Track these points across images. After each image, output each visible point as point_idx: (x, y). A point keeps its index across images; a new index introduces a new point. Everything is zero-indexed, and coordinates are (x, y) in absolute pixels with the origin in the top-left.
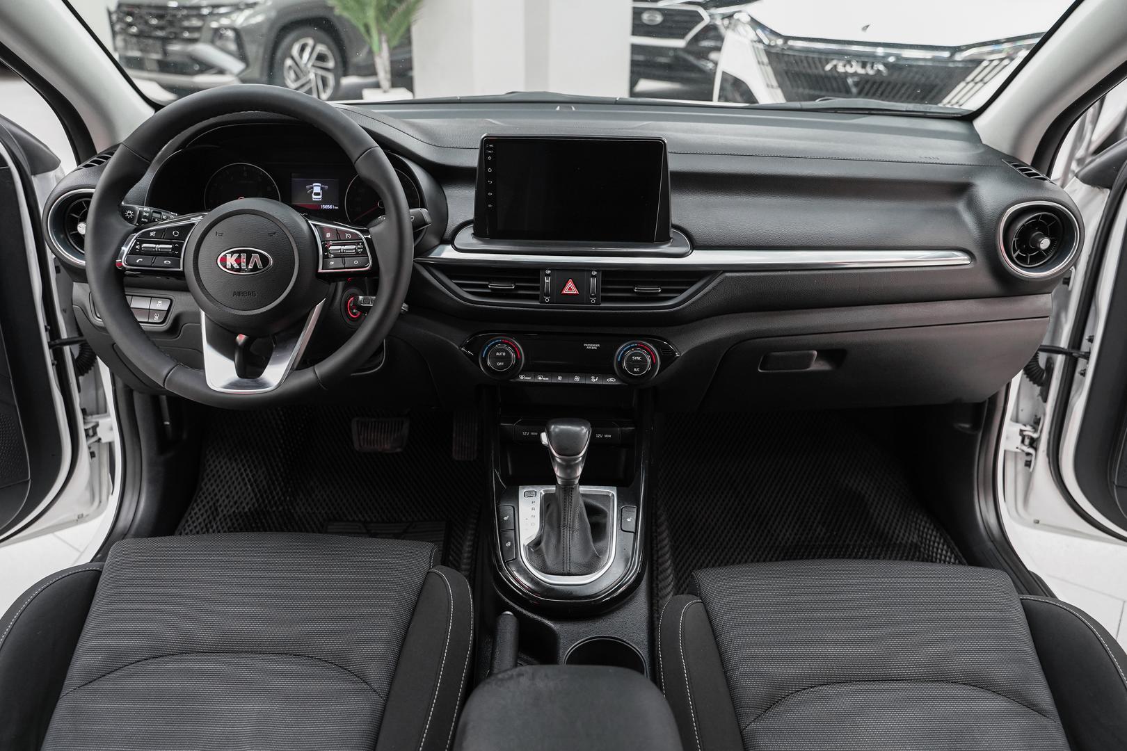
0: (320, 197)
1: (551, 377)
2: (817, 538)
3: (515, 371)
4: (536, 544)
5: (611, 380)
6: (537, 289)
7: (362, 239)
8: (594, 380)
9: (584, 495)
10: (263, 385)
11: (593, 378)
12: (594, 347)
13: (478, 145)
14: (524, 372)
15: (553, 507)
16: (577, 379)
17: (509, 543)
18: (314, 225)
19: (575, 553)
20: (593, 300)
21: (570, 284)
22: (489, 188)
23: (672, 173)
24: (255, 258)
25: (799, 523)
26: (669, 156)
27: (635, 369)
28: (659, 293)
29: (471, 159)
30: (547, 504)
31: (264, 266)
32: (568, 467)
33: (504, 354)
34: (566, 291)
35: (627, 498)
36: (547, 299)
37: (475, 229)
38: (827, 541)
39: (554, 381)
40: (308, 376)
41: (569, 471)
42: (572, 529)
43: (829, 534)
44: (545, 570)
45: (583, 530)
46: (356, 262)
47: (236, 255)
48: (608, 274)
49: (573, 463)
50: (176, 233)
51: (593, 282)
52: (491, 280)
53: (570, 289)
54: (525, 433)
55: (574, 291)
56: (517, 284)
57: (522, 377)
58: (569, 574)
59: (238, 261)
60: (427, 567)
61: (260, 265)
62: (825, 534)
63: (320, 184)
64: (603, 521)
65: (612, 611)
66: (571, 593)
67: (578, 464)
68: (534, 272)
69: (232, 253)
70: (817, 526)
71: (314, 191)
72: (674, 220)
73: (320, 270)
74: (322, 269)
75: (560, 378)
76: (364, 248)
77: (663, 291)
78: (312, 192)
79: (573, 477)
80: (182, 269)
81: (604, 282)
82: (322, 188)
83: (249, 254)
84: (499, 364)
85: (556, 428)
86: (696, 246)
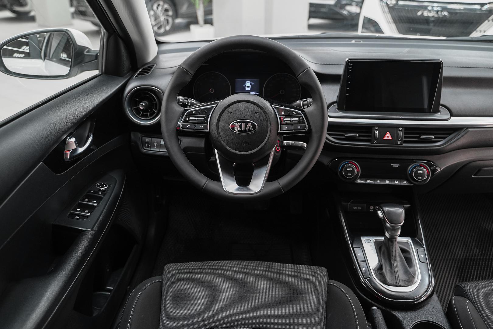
0: (250, 88)
1: (374, 181)
2: (475, 255)
3: (356, 178)
4: (380, 269)
5: (405, 183)
6: (370, 136)
7: (301, 115)
8: (396, 182)
10: (250, 190)
11: (395, 181)
12: (397, 166)
13: (344, 63)
14: (361, 178)
15: (383, 248)
16: (387, 182)
17: (365, 268)
19: (401, 275)
20: (399, 142)
21: (388, 134)
22: (348, 85)
23: (443, 77)
24: (249, 125)
25: (464, 247)
26: (444, 68)
27: (419, 178)
28: (433, 139)
29: (340, 71)
30: (380, 246)
31: (254, 130)
32: (394, 229)
33: (351, 169)
34: (386, 138)
35: (417, 243)
36: (375, 142)
37: (338, 105)
38: (481, 256)
39: (375, 183)
41: (393, 232)
42: (396, 261)
43: (480, 253)
44: (385, 282)
45: (402, 262)
46: (299, 127)
47: (239, 124)
48: (408, 129)
49: (396, 228)
50: (205, 112)
51: (400, 133)
52: (346, 132)
53: (388, 137)
54: (355, 208)
55: (390, 138)
56: (359, 134)
57: (359, 181)
58: (400, 286)
59: (241, 127)
60: (327, 281)
63: (250, 82)
65: (424, 306)
66: (404, 297)
67: (399, 228)
68: (369, 128)
69: (237, 123)
70: (474, 249)
71: (247, 86)
72: (442, 102)
73: (279, 131)
74: (280, 130)
75: (379, 181)
76: (303, 120)
77: (435, 138)
78: (246, 86)
79: (395, 235)
80: (208, 130)
81: (405, 133)
82: (251, 84)
83: (246, 123)
84: (349, 174)
86: (452, 115)
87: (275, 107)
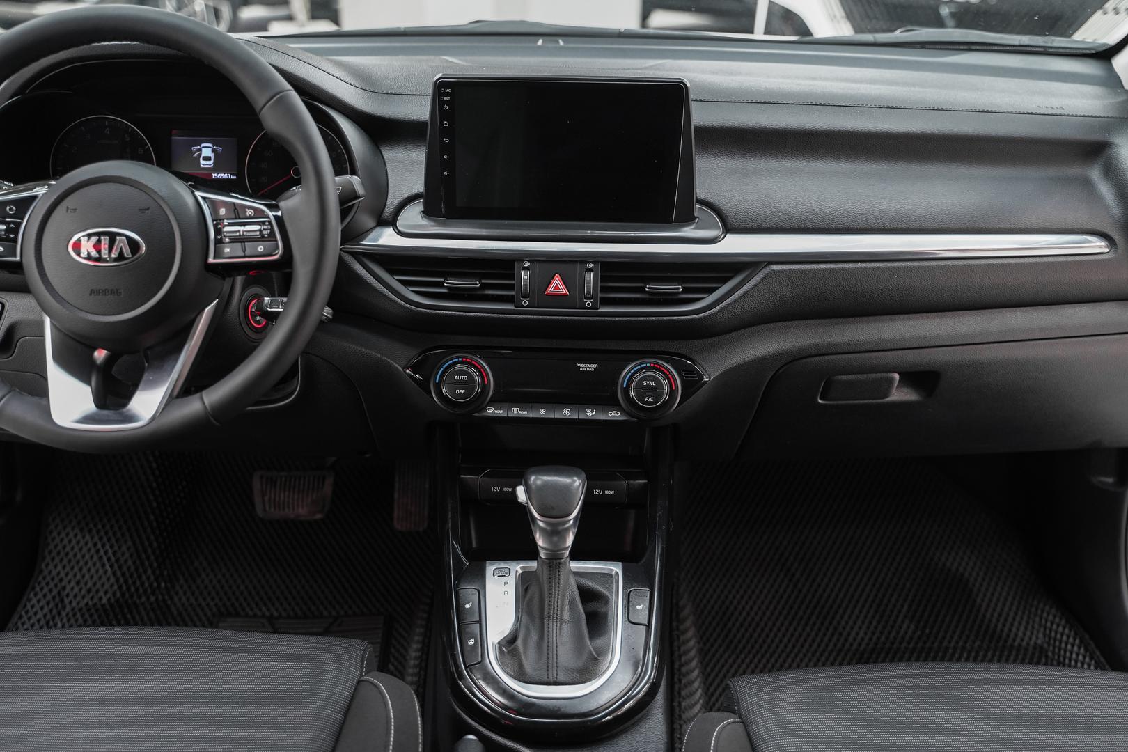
0: (212, 162)
1: (530, 409)
2: (903, 638)
3: (480, 401)
4: (510, 642)
5: (614, 415)
6: (511, 287)
7: (268, 217)
8: (590, 414)
9: (576, 574)
10: (131, 418)
11: (589, 410)
12: (591, 367)
13: (430, 91)
14: (495, 402)
15: (533, 590)
16: (567, 413)
17: (473, 640)
18: (202, 197)
19: (565, 653)
20: (589, 303)
21: (557, 281)
22: (445, 149)
23: (698, 129)
24: (121, 243)
25: (877, 617)
26: (693, 105)
27: (647, 399)
28: (678, 293)
29: (420, 110)
30: (526, 586)
31: (133, 253)
32: (555, 533)
33: (465, 378)
34: (551, 290)
35: (637, 577)
36: (525, 301)
37: (425, 204)
38: (917, 643)
39: (534, 415)
40: (193, 407)
41: (555, 539)
42: (560, 620)
43: (919, 633)
44: (522, 677)
45: (575, 621)
46: (261, 249)
47: (94, 239)
48: (611, 268)
49: (561, 528)
50: (11, 209)
51: (589, 277)
52: (446, 275)
53: (557, 287)
54: (495, 489)
55: (563, 290)
56: (483, 281)
57: (490, 411)
58: (556, 683)
59: (97, 246)
60: (357, 673)
61: (127, 253)
62: (914, 633)
63: (211, 145)
64: (603, 609)
65: (616, 736)
66: (559, 710)
67: (567, 530)
68: (505, 265)
69: (89, 236)
70: (903, 622)
71: (203, 155)
72: (700, 192)
73: (211, 260)
74: (215, 258)
75: (543, 411)
76: (272, 229)
77: (686, 290)
78: (200, 155)
79: (562, 546)
80: (18, 258)
81: (603, 279)
82: (214, 151)
83: (112, 237)
84: (459, 392)
85: (537, 480)
86: (729, 229)
87: (204, 198)
